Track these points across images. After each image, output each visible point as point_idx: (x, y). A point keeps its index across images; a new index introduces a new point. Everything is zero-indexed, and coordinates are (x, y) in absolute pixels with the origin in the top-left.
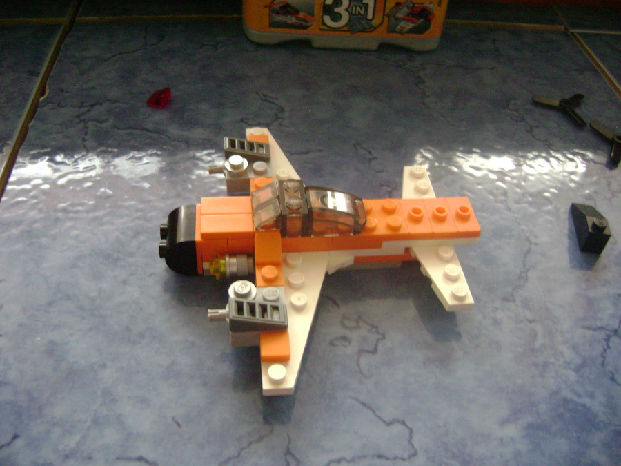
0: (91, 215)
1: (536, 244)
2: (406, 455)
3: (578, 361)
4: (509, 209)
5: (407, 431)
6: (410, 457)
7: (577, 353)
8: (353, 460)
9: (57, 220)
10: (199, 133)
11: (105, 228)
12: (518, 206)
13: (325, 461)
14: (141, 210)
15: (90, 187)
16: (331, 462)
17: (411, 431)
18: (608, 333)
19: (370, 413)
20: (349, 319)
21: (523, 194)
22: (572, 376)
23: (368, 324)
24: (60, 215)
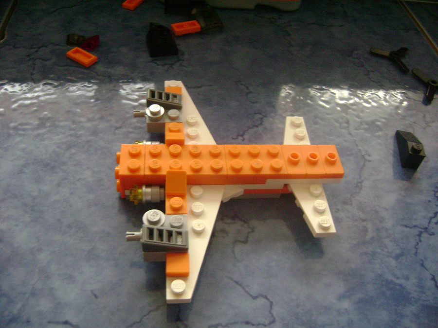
0: (35, 133)
1: (369, 161)
2: (267, 322)
3: (398, 251)
4: (350, 134)
5: (268, 303)
6: (270, 324)
7: (398, 245)
8: (227, 325)
9: (9, 135)
10: (119, 70)
11: (46, 142)
12: (357, 131)
14: (73, 130)
15: (36, 111)
17: (271, 303)
18: (420, 230)
19: (242, 290)
21: (361, 123)
22: (393, 263)
23: (242, 220)
24: (11, 132)
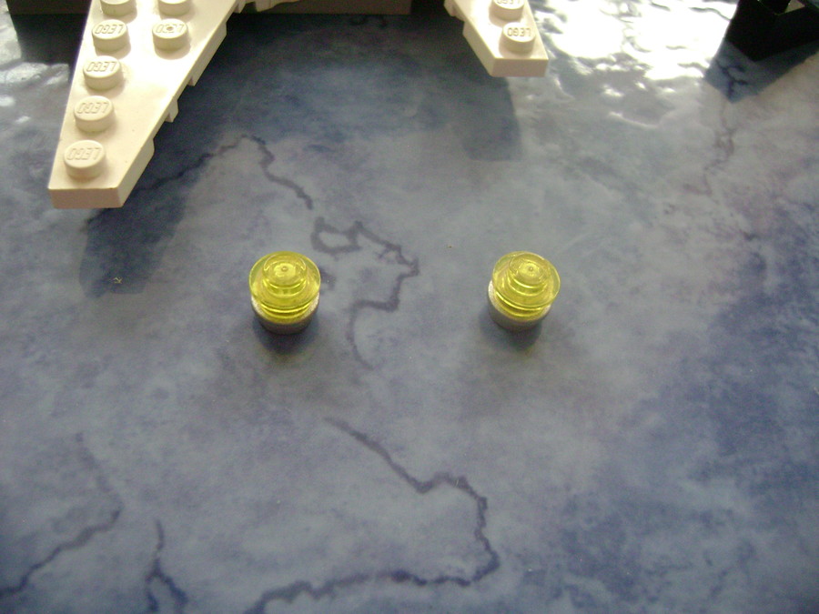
2: (469, 572)
5: (471, 504)
6: (480, 575)
8: (328, 589)
17: (483, 503)
19: (378, 460)
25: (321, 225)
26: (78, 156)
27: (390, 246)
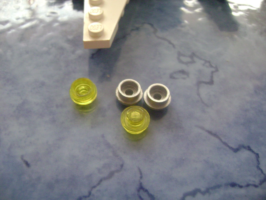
2: (257, 182)
5: (253, 156)
6: (261, 183)
8: (207, 191)
13: (181, 195)
16: (186, 195)
17: (257, 155)
20: (184, 56)
23: (201, 59)
25: (180, 54)
26: (94, 28)
27: (206, 62)
